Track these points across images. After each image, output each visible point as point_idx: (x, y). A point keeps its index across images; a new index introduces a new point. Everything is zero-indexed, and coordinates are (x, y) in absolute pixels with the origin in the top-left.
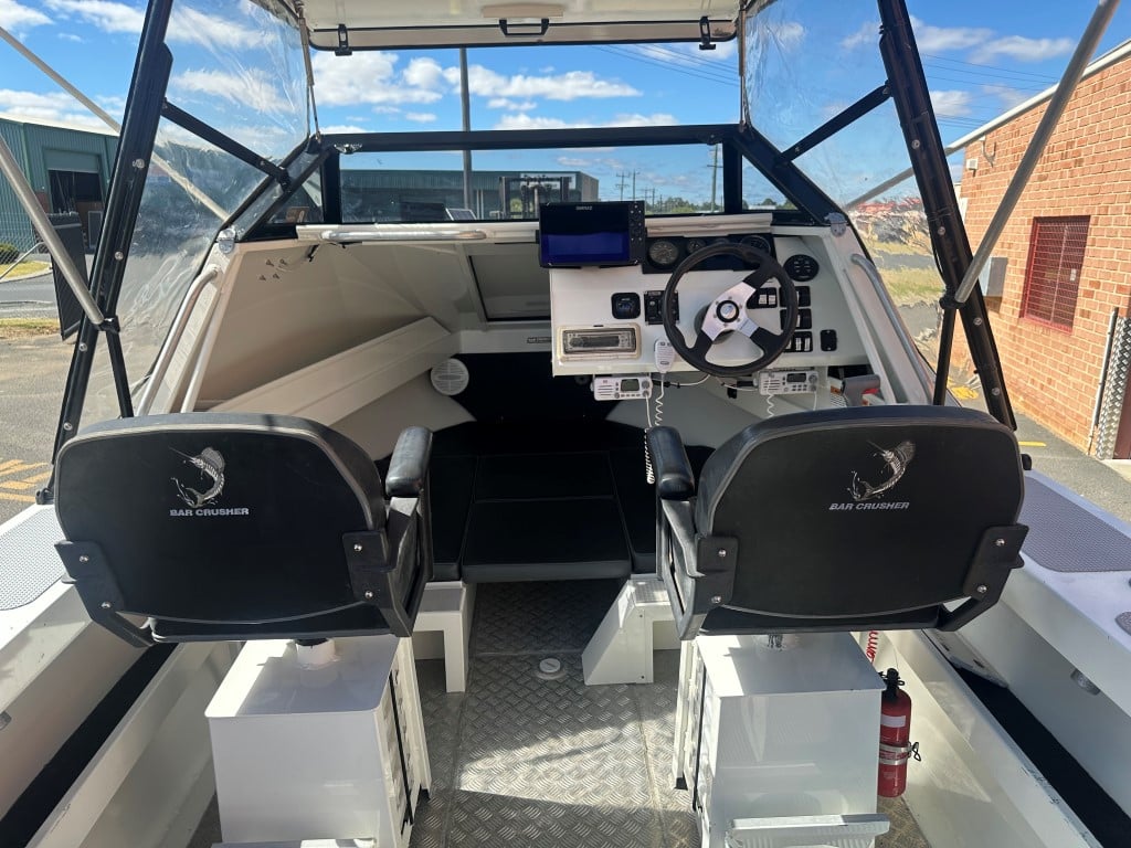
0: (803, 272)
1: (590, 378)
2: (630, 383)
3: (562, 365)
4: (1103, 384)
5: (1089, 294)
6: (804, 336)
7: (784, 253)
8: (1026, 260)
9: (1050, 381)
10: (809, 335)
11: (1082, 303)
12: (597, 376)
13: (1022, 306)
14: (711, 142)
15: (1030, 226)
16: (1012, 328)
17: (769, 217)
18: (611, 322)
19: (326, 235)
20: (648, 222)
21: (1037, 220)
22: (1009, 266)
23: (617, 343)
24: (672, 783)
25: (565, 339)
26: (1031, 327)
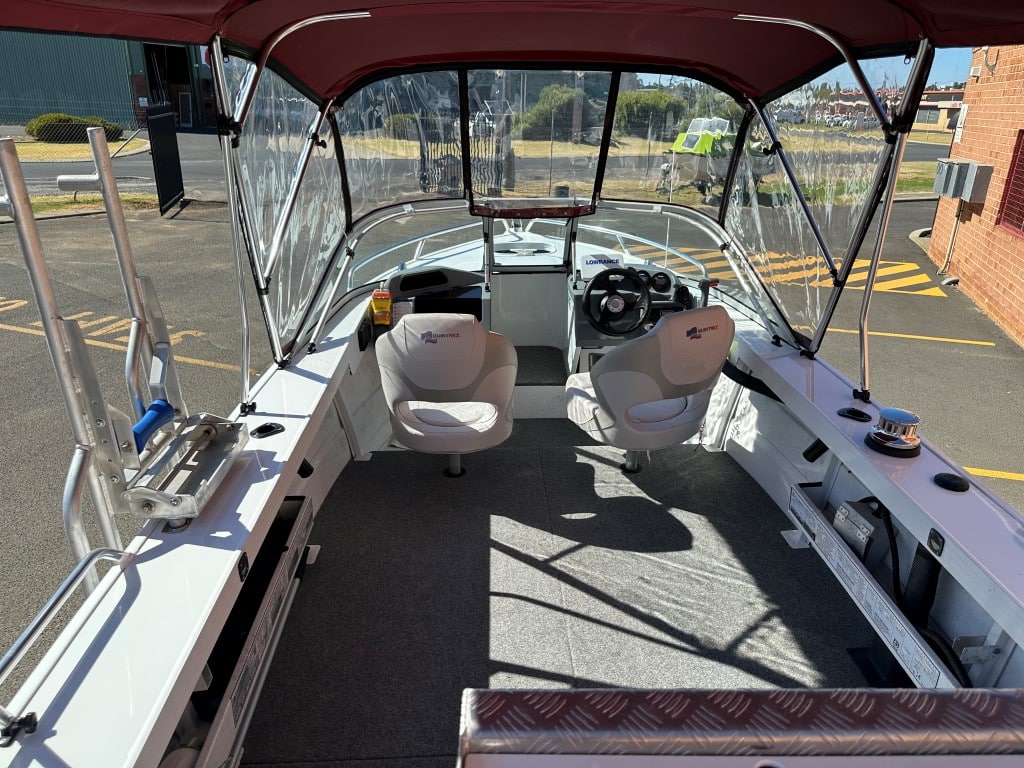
8: (1008, 170)
13: (1000, 214)
15: (1016, 138)
16: (988, 234)
21: (1022, 132)
22: (993, 174)
26: (1003, 234)
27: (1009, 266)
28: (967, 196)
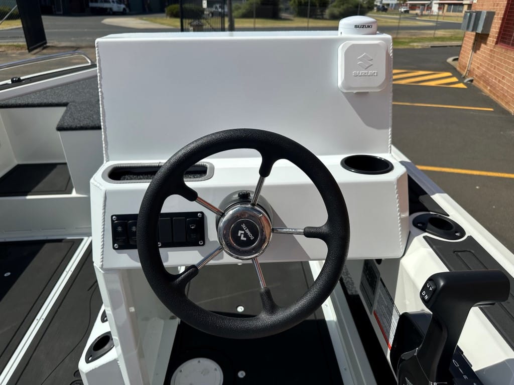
8: (503, 12)
13: (498, 38)
22: (495, 16)
26: (500, 49)
27: (502, 66)
28: (480, 30)
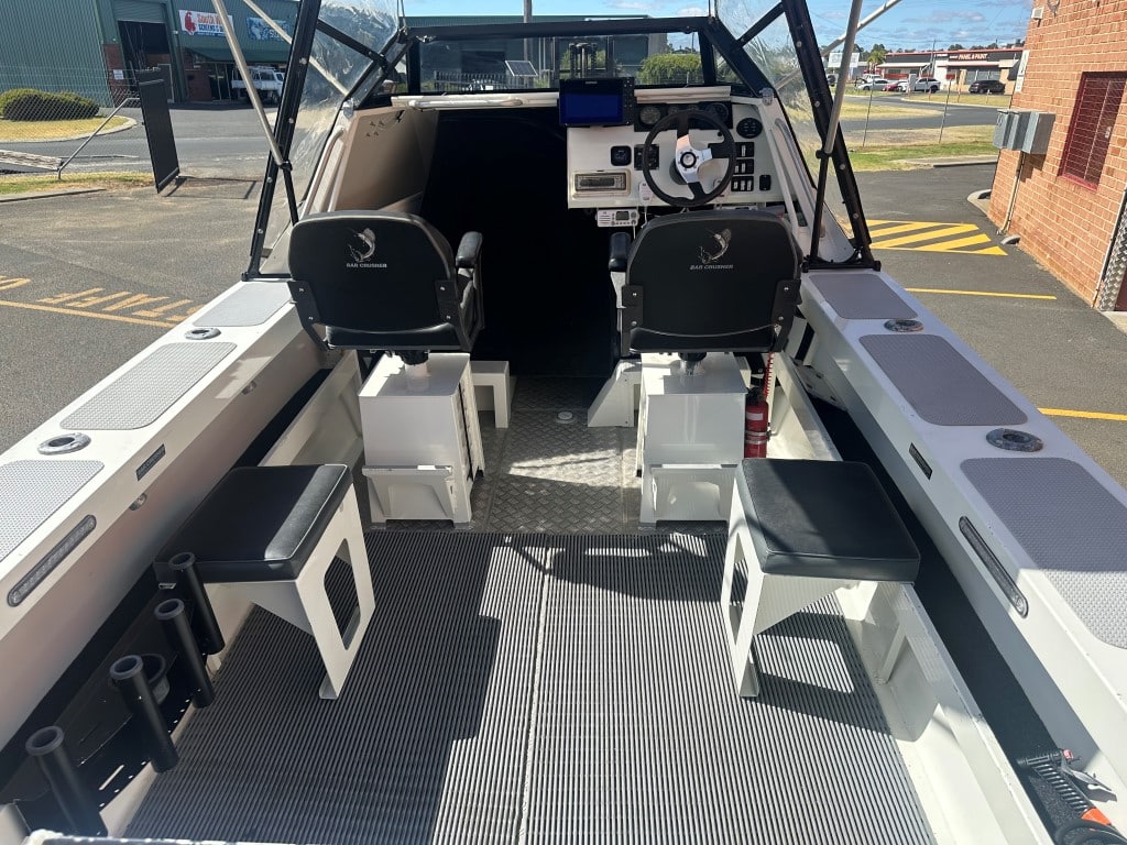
0: (750, 131)
1: (594, 211)
2: (622, 213)
3: (575, 199)
4: (1114, 240)
5: (1116, 152)
6: (746, 179)
7: (738, 117)
8: (1070, 117)
9: (1073, 238)
10: (752, 179)
11: (1110, 161)
12: (600, 209)
13: (1062, 164)
14: (687, 32)
15: (1079, 82)
16: (1050, 186)
17: (728, 89)
18: (610, 168)
19: (412, 103)
20: (637, 92)
21: (1086, 75)
22: (1056, 123)
23: (613, 184)
24: (635, 472)
25: (576, 181)
26: (1066, 184)
27: (1071, 217)
28: (1027, 148)
